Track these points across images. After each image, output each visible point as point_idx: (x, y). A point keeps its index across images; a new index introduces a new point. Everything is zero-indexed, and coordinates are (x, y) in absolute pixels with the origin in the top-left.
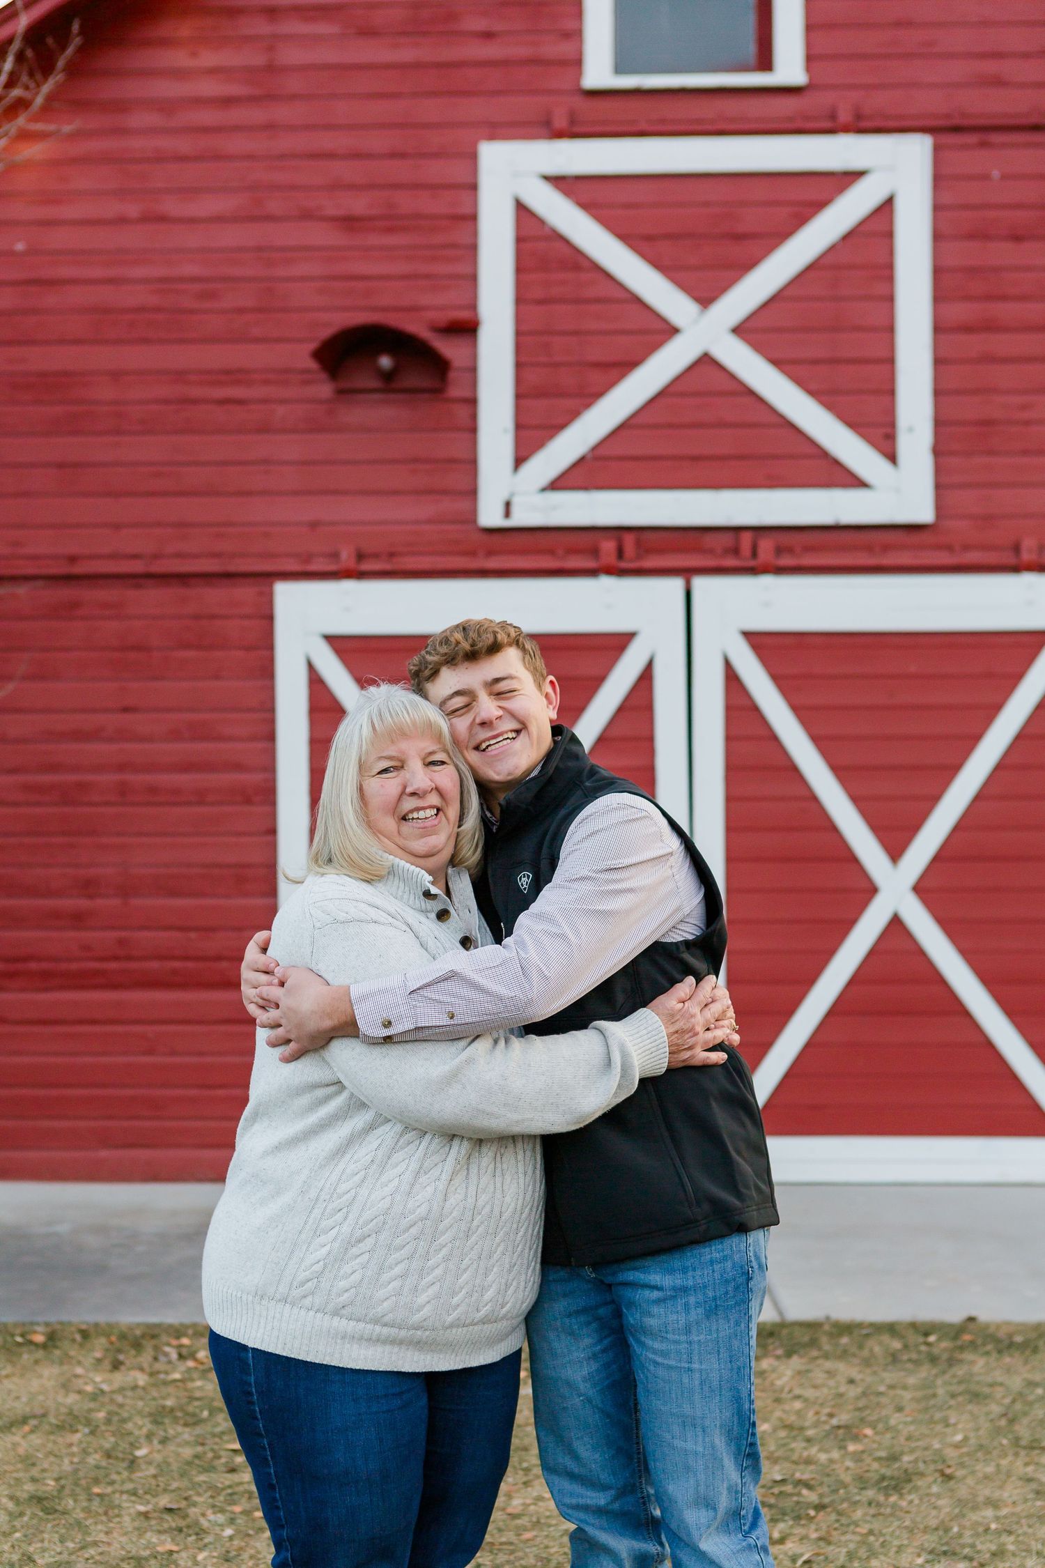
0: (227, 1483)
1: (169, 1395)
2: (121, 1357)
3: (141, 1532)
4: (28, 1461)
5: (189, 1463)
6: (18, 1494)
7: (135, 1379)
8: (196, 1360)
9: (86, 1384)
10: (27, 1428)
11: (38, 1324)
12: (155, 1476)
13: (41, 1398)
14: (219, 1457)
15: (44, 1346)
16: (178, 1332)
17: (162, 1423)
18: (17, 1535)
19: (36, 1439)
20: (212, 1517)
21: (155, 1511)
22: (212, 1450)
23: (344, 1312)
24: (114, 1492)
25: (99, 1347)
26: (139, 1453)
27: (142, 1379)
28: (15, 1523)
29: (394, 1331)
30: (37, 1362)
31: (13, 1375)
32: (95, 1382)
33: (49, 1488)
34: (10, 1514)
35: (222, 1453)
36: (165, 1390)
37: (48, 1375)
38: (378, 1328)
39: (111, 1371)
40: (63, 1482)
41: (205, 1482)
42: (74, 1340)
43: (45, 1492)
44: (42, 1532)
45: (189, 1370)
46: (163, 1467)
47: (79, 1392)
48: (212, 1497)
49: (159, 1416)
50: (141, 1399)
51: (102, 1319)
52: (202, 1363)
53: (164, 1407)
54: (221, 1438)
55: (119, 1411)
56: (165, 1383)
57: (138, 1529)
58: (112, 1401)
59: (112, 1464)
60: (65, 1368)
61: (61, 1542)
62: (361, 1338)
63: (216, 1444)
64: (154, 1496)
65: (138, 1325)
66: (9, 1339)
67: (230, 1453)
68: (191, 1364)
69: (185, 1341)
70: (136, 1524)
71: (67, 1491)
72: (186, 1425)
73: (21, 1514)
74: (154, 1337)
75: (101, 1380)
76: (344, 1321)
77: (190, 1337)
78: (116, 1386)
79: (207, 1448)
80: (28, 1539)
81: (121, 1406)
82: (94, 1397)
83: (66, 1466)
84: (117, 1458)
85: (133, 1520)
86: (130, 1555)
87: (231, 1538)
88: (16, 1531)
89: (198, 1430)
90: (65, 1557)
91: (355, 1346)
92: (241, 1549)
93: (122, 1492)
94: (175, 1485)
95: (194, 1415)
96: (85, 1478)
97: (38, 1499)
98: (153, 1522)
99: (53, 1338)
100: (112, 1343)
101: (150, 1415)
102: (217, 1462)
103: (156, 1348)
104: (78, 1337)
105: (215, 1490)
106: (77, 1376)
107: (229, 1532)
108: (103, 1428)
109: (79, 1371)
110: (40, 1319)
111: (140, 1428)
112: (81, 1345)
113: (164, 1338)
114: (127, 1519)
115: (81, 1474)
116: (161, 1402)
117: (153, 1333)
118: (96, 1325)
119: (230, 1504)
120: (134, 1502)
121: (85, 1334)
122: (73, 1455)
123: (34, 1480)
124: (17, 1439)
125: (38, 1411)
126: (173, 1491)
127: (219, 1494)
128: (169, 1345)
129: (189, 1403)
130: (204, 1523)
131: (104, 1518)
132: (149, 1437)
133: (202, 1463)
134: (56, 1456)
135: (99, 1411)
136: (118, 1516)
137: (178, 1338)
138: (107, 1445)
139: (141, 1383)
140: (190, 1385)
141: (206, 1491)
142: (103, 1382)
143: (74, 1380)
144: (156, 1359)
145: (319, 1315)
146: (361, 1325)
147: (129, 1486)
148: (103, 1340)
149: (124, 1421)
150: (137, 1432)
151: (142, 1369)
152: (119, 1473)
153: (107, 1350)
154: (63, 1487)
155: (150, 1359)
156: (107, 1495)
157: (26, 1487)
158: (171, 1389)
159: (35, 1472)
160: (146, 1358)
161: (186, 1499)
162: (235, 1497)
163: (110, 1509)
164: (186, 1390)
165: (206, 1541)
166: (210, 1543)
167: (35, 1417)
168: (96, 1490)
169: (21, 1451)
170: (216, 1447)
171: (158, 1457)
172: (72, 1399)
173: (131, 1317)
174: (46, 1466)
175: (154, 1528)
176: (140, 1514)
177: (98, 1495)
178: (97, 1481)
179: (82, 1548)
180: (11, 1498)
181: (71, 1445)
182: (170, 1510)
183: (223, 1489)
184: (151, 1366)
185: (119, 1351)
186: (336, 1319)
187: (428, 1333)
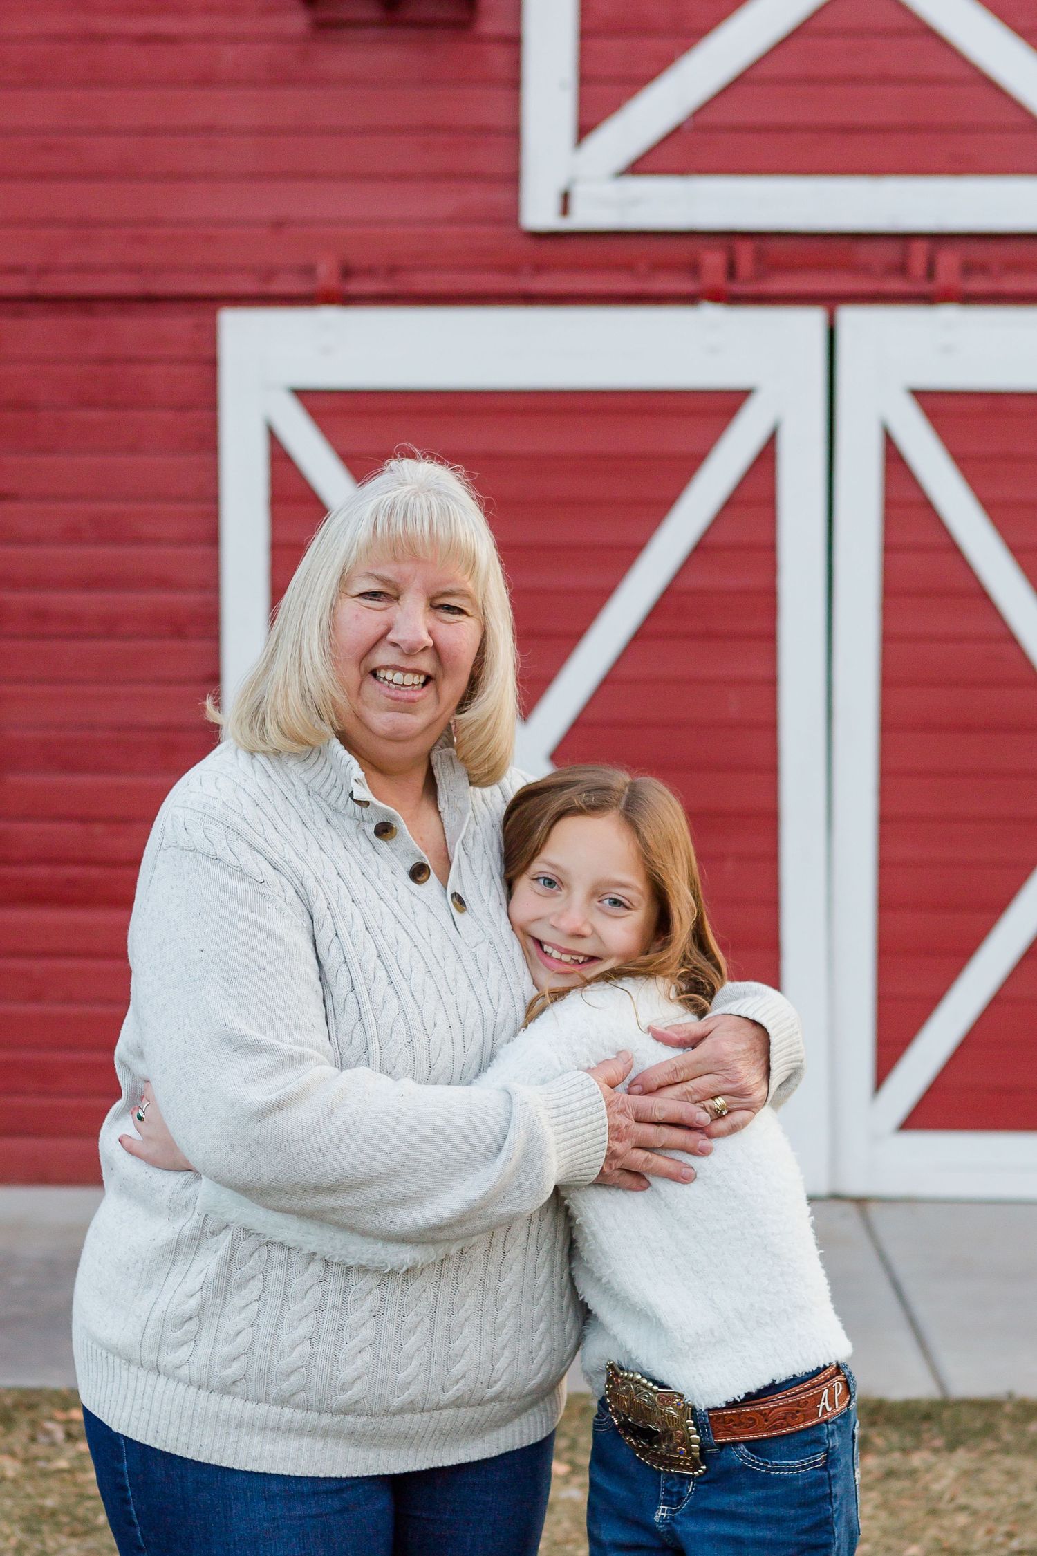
1: (50, 1491)
16: (65, 1400)
17: (39, 1532)
23: (236, 1389)
27: (12, 1468)
29: (312, 1416)
36: (45, 1484)
38: (287, 1412)
49: (34, 1521)
50: (10, 1495)
53: (42, 1508)
56: (45, 1474)
62: (264, 1427)
65: (9, 1390)
72: (73, 1534)
74: (31, 1407)
76: (239, 1402)
91: (257, 1439)
95: (84, 1521)
101: (23, 1519)
103: (34, 1424)
113: (46, 1409)
116: (39, 1501)
117: (29, 1401)
128: (52, 1419)
129: (79, 1503)
137: (64, 1410)
139: (10, 1473)
144: (33, 1439)
145: (203, 1393)
146: (263, 1408)
151: (12, 1454)
155: (24, 1439)
158: (53, 1483)
160: (18, 1438)
164: (75, 1484)
184: (26, 1449)
186: (227, 1400)
187: (364, 1419)
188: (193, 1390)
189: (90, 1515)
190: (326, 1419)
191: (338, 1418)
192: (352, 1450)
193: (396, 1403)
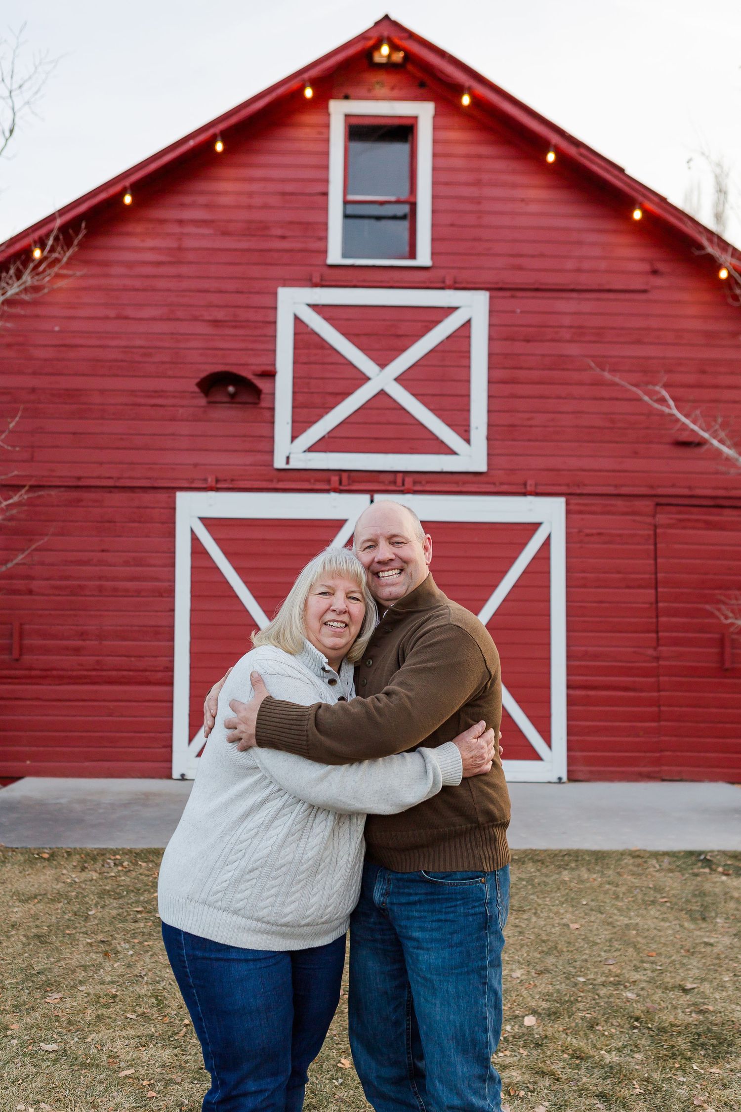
0: (132, 928)
1: (108, 883)
2: (86, 865)
3: (87, 953)
4: (35, 917)
5: (114, 918)
6: (28, 934)
7: (92, 876)
8: (123, 866)
9: (68, 878)
10: (36, 901)
11: (46, 848)
12: (97, 925)
13: (45, 885)
14: (130, 915)
15: (48, 860)
16: (115, 852)
17: (104, 898)
18: (26, 955)
19: (40, 906)
20: (123, 945)
21: (95, 942)
22: (127, 911)
23: (240, 913)
24: (76, 933)
25: (75, 860)
26: (90, 913)
27: (95, 876)
28: (26, 949)
29: (269, 927)
30: (44, 867)
31: (32, 874)
32: (72, 877)
33: (44, 931)
34: (24, 944)
35: (131, 913)
36: (106, 881)
37: (50, 873)
38: (260, 924)
39: (81, 872)
40: (51, 928)
41: (121, 927)
42: (63, 856)
43: (42, 933)
44: (38, 953)
45: (119, 871)
46: (102, 920)
47: (64, 882)
48: (124, 935)
50: (94, 886)
51: (78, 846)
52: (126, 868)
53: (105, 890)
54: (131, 905)
55: (83, 892)
56: (106, 878)
57: (87, 951)
58: (80, 887)
59: (76, 918)
60: (58, 870)
61: (47, 958)
62: (249, 930)
63: (129, 908)
64: (96, 935)
65: (95, 849)
66: (31, 855)
67: (136, 913)
68: (120, 868)
69: (118, 857)
70: (86, 949)
71: (53, 932)
72: (115, 899)
73: (29, 944)
74: (103, 855)
76: (240, 918)
77: (120, 856)
78: (82, 879)
79: (124, 910)
80: (31, 957)
81: (84, 889)
82: (71, 885)
83: (54, 920)
84: (79, 915)
85: (84, 947)
86: (81, 964)
87: (132, 956)
88: (25, 953)
89: (121, 901)
90: (49, 966)
91: (245, 934)
92: (136, 961)
93: (80, 933)
94: (107, 929)
95: (119, 894)
96: (63, 925)
97: (38, 936)
98: (94, 948)
99: (53, 856)
100: (82, 858)
101: (98, 893)
102: (128, 917)
103: (104, 860)
104: (65, 855)
105: (127, 931)
106: (63, 874)
107: (131, 952)
108: (74, 900)
109: (65, 872)
110: (47, 846)
111: (92, 901)
112: (66, 859)
114: (81, 946)
115: (61, 924)
116: (104, 887)
117: (102, 853)
118: (75, 849)
119: (133, 939)
120: (85, 938)
121: (69, 854)
122: (58, 914)
123: (37, 927)
124: (31, 906)
125: (42, 892)
126: (105, 932)
127: (128, 933)
128: (110, 859)
129: (117, 888)
130: (119, 948)
131: (70, 946)
132: (96, 905)
133: (121, 918)
134: (49, 915)
135: (73, 892)
136: (77, 945)
137: (114, 855)
138: (75, 909)
139: (94, 878)
140: (119, 879)
141: (121, 932)
142: (76, 877)
143: (62, 876)
144: (103, 866)
145: (225, 913)
146: (249, 922)
147: (84, 930)
148: (78, 856)
149: (85, 897)
150: (90, 903)
151: (96, 871)
152: (80, 923)
153: (79, 861)
154: (51, 930)
155: (100, 865)
156: (73, 934)
157: (33, 930)
158: (109, 881)
159: (38, 923)
160: (98, 866)
161: (111, 936)
162: (136, 935)
163: (73, 941)
164: (117, 881)
165: (119, 957)
166: (122, 958)
167: (41, 895)
168: (68, 932)
169: (32, 912)
170: (128, 910)
171: (100, 915)
172: (60, 886)
173: (92, 845)
174: (44, 919)
175: (94, 951)
176: (88, 943)
177: (68, 934)
178: (68, 927)
179: (58, 961)
180: (25, 936)
181: (57, 909)
182: (103, 942)
183: (130, 931)
184: (100, 870)
185: (85, 862)
186: (235, 917)
187: (289, 928)
188: (221, 912)
189: (121, 892)
190: (274, 928)
191: (279, 928)
192: (281, 940)
193: (303, 923)
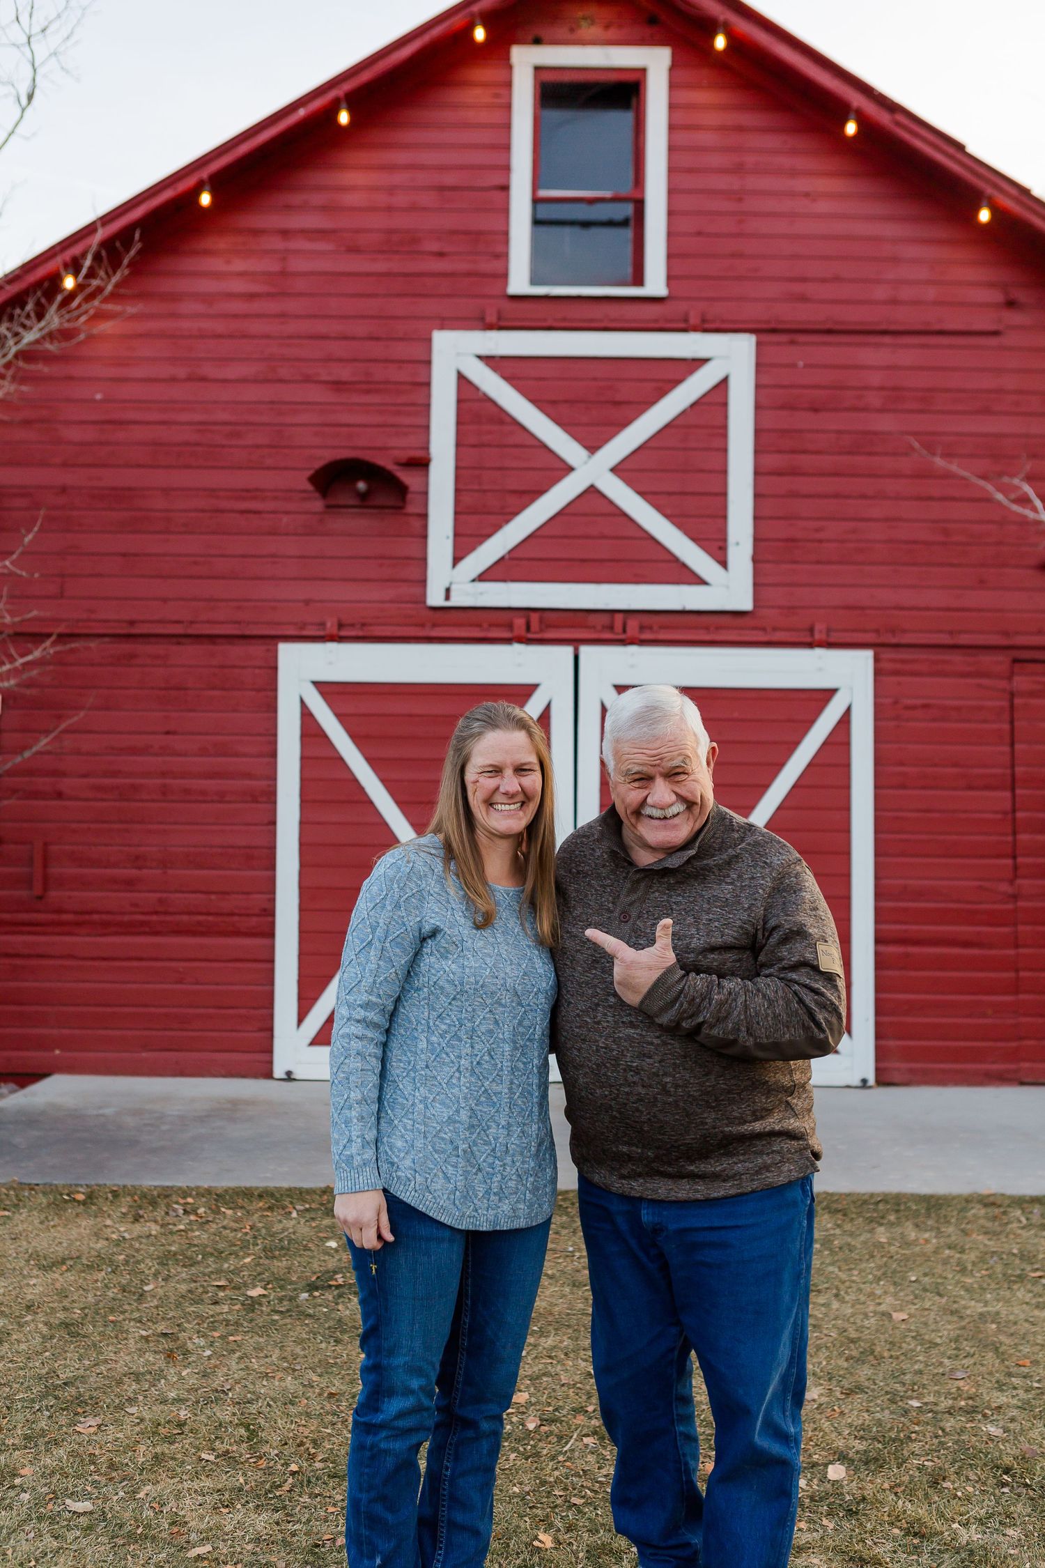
0: (211, 1313)
1: (174, 1241)
2: (141, 1212)
3: (141, 1352)
4: (63, 1294)
5: (183, 1297)
6: (52, 1320)
7: (150, 1230)
8: (197, 1214)
9: (113, 1232)
10: (64, 1268)
11: (81, 1186)
12: (157, 1307)
13: (78, 1243)
14: (207, 1292)
15: (84, 1203)
16: (185, 1193)
17: (167, 1265)
18: (47, 1354)
19: (70, 1277)
20: (196, 1341)
21: (154, 1335)
22: (202, 1286)
24: (124, 1320)
25: (124, 1205)
26: (146, 1288)
27: (155, 1229)
28: (47, 1344)
30: (77, 1215)
31: (59, 1225)
32: (119, 1231)
33: (76, 1316)
34: (43, 1337)
35: (209, 1289)
36: (171, 1238)
37: (86, 1223)
39: (133, 1223)
40: (87, 1311)
41: (194, 1312)
42: (107, 1199)
43: (72, 1319)
44: (66, 1352)
45: (191, 1223)
46: (164, 1299)
47: (107, 1239)
48: (199, 1324)
49: (165, 1259)
50: (153, 1245)
51: (129, 1182)
52: (201, 1217)
53: (169, 1252)
54: (209, 1277)
55: (136, 1254)
56: (171, 1233)
57: (140, 1350)
58: (131, 1246)
59: (125, 1296)
60: (99, 1219)
61: (79, 1360)
63: (205, 1281)
64: (154, 1323)
65: (155, 1187)
66: (59, 1197)
67: (216, 1288)
68: (193, 1217)
69: (190, 1200)
70: (139, 1346)
71: (89, 1318)
72: (184, 1266)
73: (52, 1337)
74: (167, 1196)
75: (126, 1230)
77: (193, 1198)
78: (135, 1234)
79: (199, 1284)
80: (55, 1357)
81: (138, 1250)
82: (117, 1243)
83: (91, 1299)
84: (130, 1292)
85: (136, 1342)
86: (132, 1371)
87: (209, 1358)
88: (46, 1351)
89: (194, 1270)
90: (81, 1372)
92: (216, 1366)
93: (130, 1320)
94: (171, 1314)
95: (190, 1258)
96: (104, 1308)
97: (65, 1325)
98: (151, 1345)
99: (91, 1197)
100: (135, 1201)
101: (159, 1258)
102: (205, 1296)
103: (168, 1206)
104: (110, 1196)
105: (202, 1319)
106: (106, 1226)
107: (208, 1353)
108: (123, 1268)
109: (108, 1222)
110: (82, 1182)
111: (150, 1269)
112: (111, 1202)
113: (174, 1198)
114: (132, 1341)
115: (101, 1305)
116: (168, 1248)
117: (166, 1194)
118: (125, 1186)
119: (211, 1331)
120: (138, 1327)
121: (115, 1194)
122: (97, 1289)
123: (65, 1309)
124: (57, 1276)
125: (74, 1254)
126: (169, 1319)
127: (203, 1322)
128: (177, 1203)
129: (189, 1248)
130: (190, 1346)
131: (115, 1341)
132: (156, 1275)
133: (193, 1297)
134: (84, 1290)
135: (121, 1254)
136: (126, 1339)
137: (184, 1198)
138: (124, 1282)
139: (154, 1233)
140: (190, 1234)
141: (194, 1320)
142: (125, 1231)
143: (104, 1229)
144: (167, 1213)
147: (136, 1315)
148: (128, 1199)
149: (138, 1262)
150: (147, 1272)
151: (156, 1222)
152: (129, 1304)
153: (130, 1207)
154: (86, 1315)
155: (163, 1213)
156: (120, 1322)
157: (58, 1315)
158: (175, 1238)
159: (66, 1303)
160: (159, 1213)
161: (178, 1325)
162: (215, 1324)
163: (120, 1332)
164: (187, 1238)
165: (190, 1360)
166: (194, 1362)
167: (72, 1259)
168: (111, 1318)
169: (58, 1285)
170: (205, 1284)
171: (160, 1292)
172: (101, 1244)
173: (150, 1182)
174: (75, 1298)
175: (152, 1349)
176: (142, 1337)
177: (112, 1322)
178: (112, 1310)
179: (95, 1365)
180: (46, 1324)
181: (96, 1281)
182: (165, 1334)
183: (208, 1318)
184: (162, 1220)
185: (140, 1207)
189: (195, 1256)
